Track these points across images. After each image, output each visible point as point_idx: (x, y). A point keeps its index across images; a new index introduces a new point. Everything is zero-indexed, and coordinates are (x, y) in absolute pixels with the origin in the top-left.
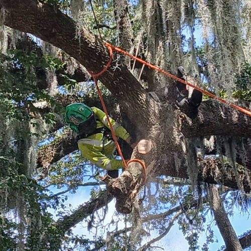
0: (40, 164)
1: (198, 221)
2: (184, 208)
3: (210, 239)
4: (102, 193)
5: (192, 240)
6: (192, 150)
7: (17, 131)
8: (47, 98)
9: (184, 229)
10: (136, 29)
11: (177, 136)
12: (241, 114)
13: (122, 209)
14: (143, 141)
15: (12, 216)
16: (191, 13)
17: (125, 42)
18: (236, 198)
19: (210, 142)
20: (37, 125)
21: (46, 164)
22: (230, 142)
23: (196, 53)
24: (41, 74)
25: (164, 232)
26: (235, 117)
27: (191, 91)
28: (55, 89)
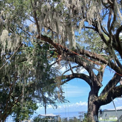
0: (48, 58)
1: (67, 65)
2: (65, 64)
3: (68, 67)
4: (56, 62)
5: (66, 68)
6: (67, 56)
7: (45, 54)
8: (49, 50)
9: (65, 66)
10: (60, 42)
11: (65, 55)
12: (73, 52)
13: (58, 64)
15: (45, 64)
16: (67, 40)
17: (59, 43)
18: (72, 63)
19: (69, 56)
20: (48, 53)
21: (49, 58)
22: (71, 56)
23: (67, 45)
24: (48, 47)
25: (63, 66)
26: (72, 53)
27: (67, 49)
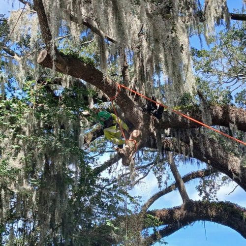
0: (85, 142)
1: (162, 169)
2: (155, 163)
3: (168, 178)
4: (115, 156)
5: (159, 179)
7: (74, 126)
8: (88, 109)
9: (155, 173)
10: (132, 76)
11: (152, 128)
12: (183, 117)
13: (125, 163)
14: (135, 131)
15: (72, 167)
16: (158, 69)
17: (126, 82)
18: (181, 158)
19: (167, 131)
20: (84, 123)
21: (88, 142)
22: (177, 131)
23: (161, 88)
24: (86, 98)
25: (146, 174)
26: (180, 119)
27: (158, 106)
28: (92, 106)
